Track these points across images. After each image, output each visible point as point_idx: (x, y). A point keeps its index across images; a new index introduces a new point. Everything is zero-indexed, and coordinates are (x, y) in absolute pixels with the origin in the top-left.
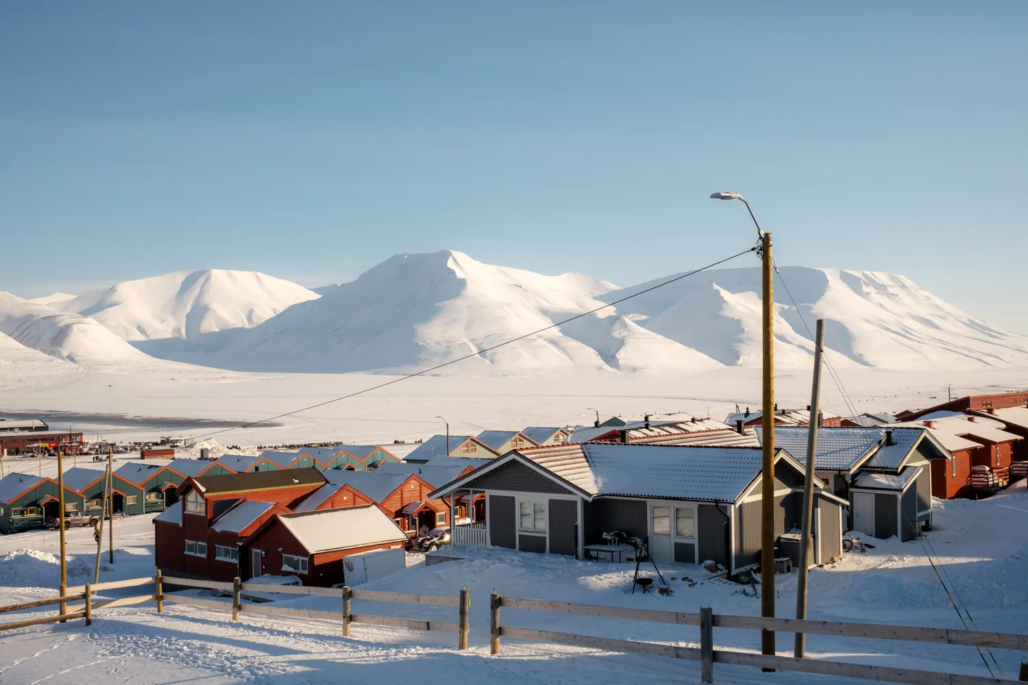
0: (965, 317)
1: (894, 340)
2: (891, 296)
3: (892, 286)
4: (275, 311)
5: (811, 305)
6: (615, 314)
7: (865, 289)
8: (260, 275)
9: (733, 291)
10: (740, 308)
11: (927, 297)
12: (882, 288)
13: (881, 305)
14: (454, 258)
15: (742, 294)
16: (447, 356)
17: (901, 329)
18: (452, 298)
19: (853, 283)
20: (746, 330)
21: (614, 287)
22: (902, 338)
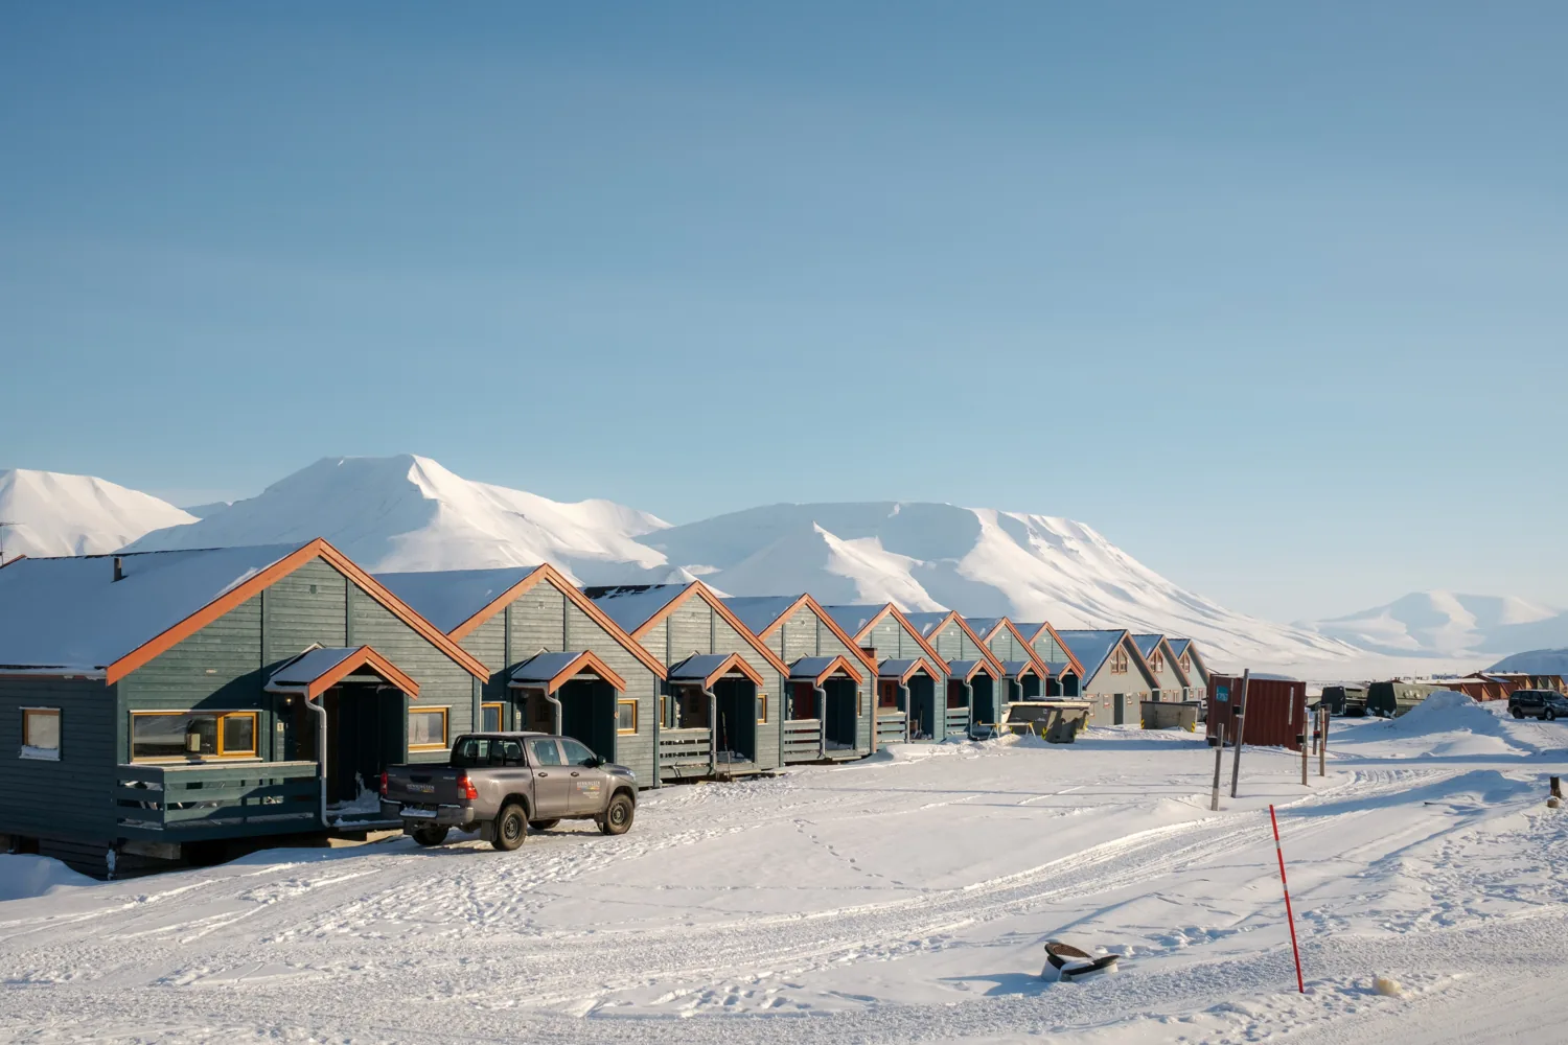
0: (1170, 587)
2: (1069, 552)
3: (1070, 539)
4: (122, 539)
5: (957, 562)
6: (666, 563)
7: (1032, 541)
8: (99, 482)
9: (844, 536)
10: (853, 561)
11: (1118, 556)
12: (1056, 541)
13: (1055, 566)
14: (417, 465)
15: (855, 541)
17: (1083, 600)
18: (414, 529)
19: (1017, 533)
20: (863, 594)
21: (664, 524)
22: (1086, 614)
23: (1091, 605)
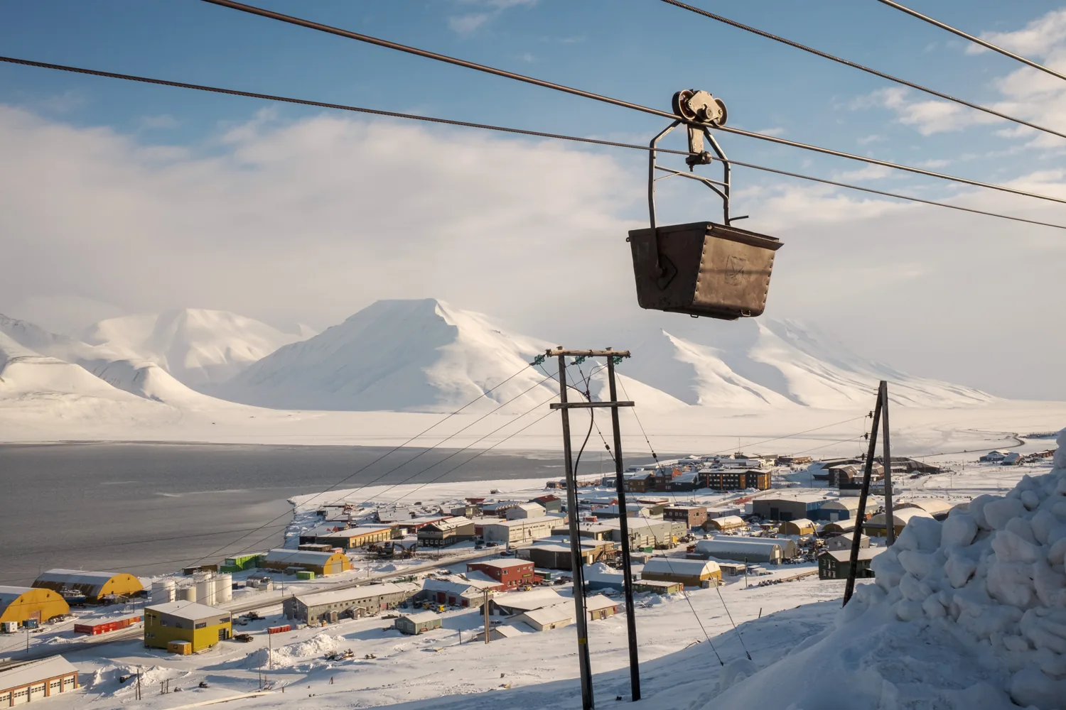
1: (821, 382)
2: (810, 341)
5: (747, 351)
14: (439, 305)
16: (457, 394)
17: (824, 372)
18: (449, 343)
20: (699, 372)
22: (826, 380)
23: (827, 374)
